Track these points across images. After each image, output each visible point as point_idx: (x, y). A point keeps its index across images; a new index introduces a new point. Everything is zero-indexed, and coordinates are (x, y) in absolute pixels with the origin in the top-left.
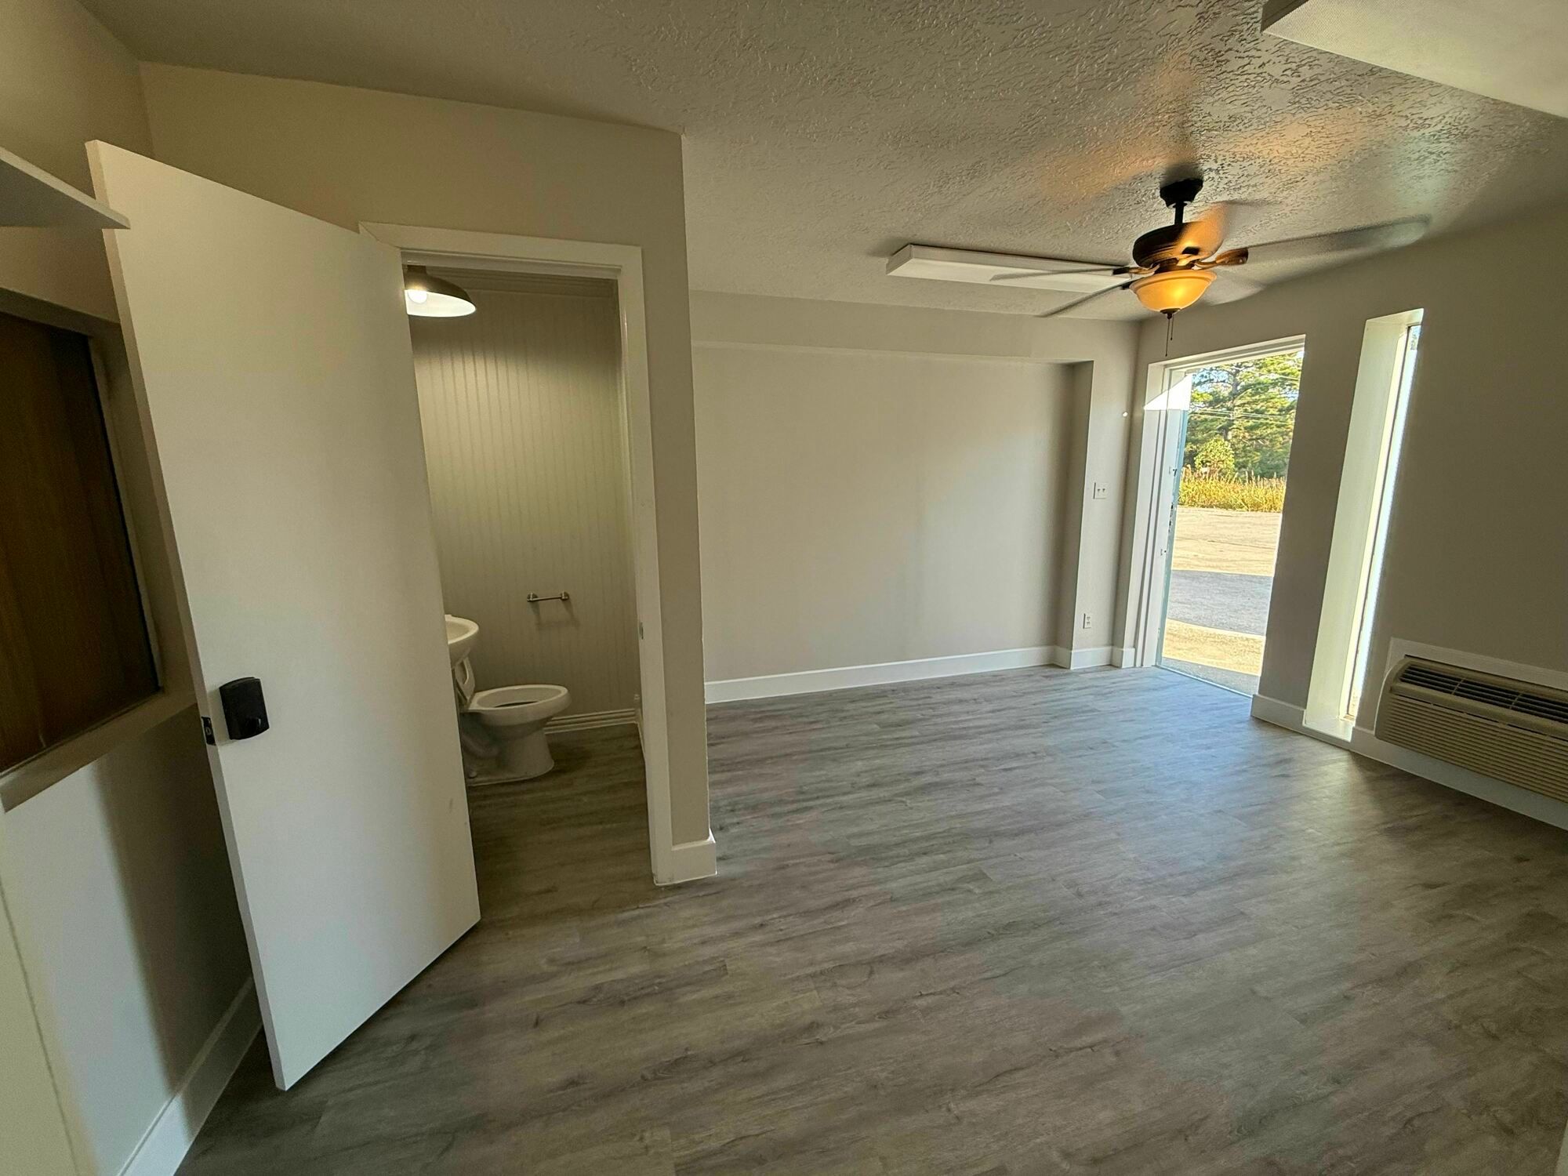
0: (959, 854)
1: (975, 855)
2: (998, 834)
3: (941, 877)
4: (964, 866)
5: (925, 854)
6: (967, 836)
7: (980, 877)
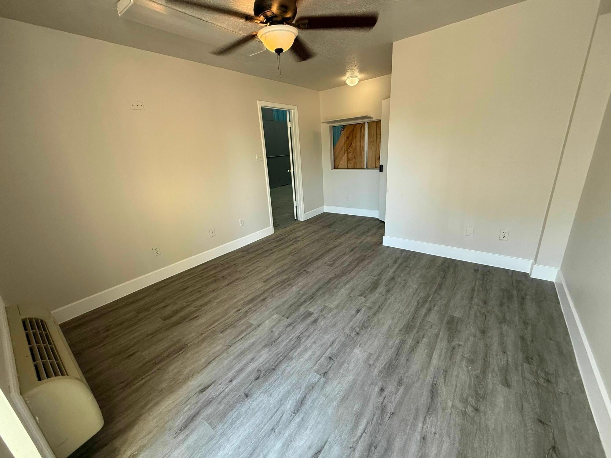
0: (340, 268)
1: (336, 270)
2: (336, 277)
3: (340, 262)
4: (336, 266)
5: (348, 265)
6: (343, 274)
7: (331, 265)
